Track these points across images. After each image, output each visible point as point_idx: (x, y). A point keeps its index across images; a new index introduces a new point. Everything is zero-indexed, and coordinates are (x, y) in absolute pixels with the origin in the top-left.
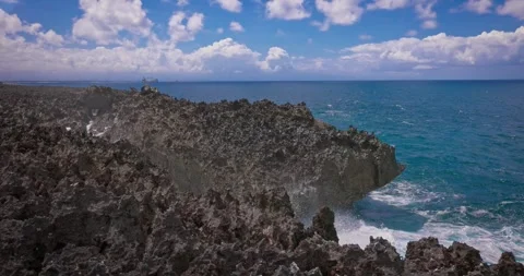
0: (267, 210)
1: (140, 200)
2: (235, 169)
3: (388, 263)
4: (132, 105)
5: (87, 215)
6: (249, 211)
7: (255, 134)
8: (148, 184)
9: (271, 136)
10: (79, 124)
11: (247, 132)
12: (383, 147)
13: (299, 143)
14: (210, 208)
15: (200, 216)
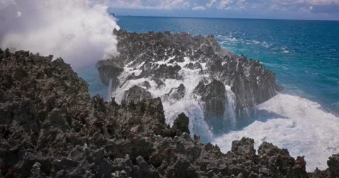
6: (124, 114)
12: (266, 73)
14: (93, 110)
15: (87, 116)
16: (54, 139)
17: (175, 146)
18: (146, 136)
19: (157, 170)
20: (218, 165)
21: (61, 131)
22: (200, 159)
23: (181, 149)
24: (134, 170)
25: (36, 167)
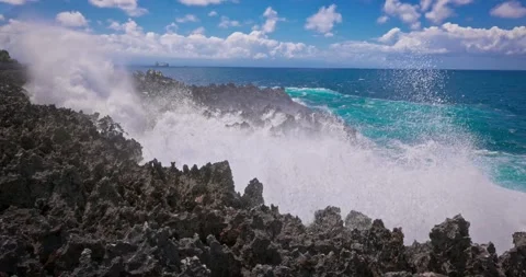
1: (92, 170)
5: (32, 182)
6: (187, 182)
14: (150, 179)
15: (141, 185)
16: (103, 215)
17: (251, 220)
18: (216, 208)
19: (231, 251)
20: (303, 241)
21: (112, 204)
22: (282, 235)
23: (258, 223)
24: (205, 251)
25: (85, 255)
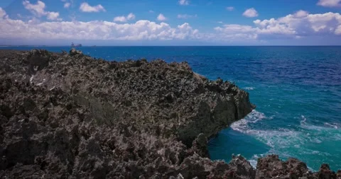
0: (161, 137)
1: (70, 131)
2: (138, 108)
3: (245, 173)
4: (63, 63)
5: (30, 142)
6: (148, 138)
7: (152, 84)
8: (76, 120)
9: (163, 85)
10: (24, 77)
11: (146, 82)
12: (241, 93)
13: (183, 90)
14: (122, 137)
15: (114, 142)
16: (93, 167)
17: (235, 168)
21: (98, 159)
